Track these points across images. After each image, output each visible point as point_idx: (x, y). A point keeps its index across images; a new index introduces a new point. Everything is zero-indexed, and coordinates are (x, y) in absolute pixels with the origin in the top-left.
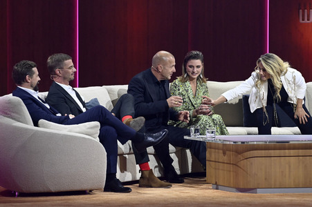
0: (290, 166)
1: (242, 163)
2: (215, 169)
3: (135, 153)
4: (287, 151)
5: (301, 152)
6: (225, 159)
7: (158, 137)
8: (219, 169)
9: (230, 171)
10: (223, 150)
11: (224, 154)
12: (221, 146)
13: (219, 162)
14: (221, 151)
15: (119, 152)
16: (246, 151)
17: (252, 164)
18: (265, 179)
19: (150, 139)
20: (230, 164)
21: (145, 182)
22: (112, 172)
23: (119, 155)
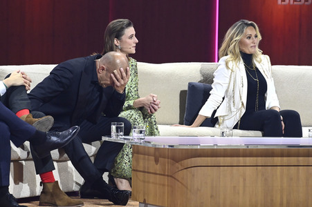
0: (245, 180)
1: (180, 175)
2: (144, 182)
3: (34, 159)
4: (241, 158)
5: (260, 160)
6: (158, 168)
7: (66, 137)
8: (148, 182)
9: (164, 185)
10: (155, 156)
11: (157, 161)
12: (152, 151)
13: (148, 173)
14: (153, 158)
15: (13, 157)
16: (185, 159)
17: (193, 176)
18: (212, 196)
19: (54, 139)
20: (164, 175)
21: (48, 198)
22: (4, 184)
23: (13, 161)
